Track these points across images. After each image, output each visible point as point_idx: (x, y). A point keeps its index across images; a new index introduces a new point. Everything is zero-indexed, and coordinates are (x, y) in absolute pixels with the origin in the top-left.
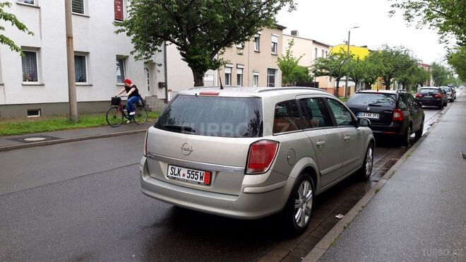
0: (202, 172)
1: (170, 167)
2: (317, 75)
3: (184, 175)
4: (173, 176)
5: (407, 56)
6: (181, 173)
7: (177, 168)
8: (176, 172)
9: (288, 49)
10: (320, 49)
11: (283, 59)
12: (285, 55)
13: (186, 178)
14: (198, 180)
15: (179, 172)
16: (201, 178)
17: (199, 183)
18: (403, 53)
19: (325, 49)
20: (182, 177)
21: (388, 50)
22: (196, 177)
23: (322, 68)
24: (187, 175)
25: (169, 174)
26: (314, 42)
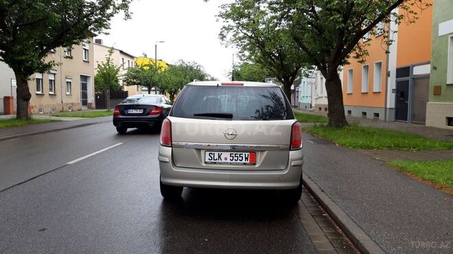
0: (247, 154)
1: (208, 153)
2: (129, 84)
3: (226, 159)
4: (212, 161)
5: (199, 70)
6: (222, 157)
7: (216, 154)
8: (216, 157)
9: (108, 56)
10: (126, 59)
11: (103, 67)
12: (105, 62)
13: (228, 161)
14: (244, 161)
15: (219, 157)
16: (246, 159)
17: (245, 164)
18: (195, 68)
19: (131, 60)
20: (223, 161)
21: (184, 65)
22: (241, 158)
23: (134, 78)
24: (229, 158)
25: (207, 160)
26: (121, 52)
